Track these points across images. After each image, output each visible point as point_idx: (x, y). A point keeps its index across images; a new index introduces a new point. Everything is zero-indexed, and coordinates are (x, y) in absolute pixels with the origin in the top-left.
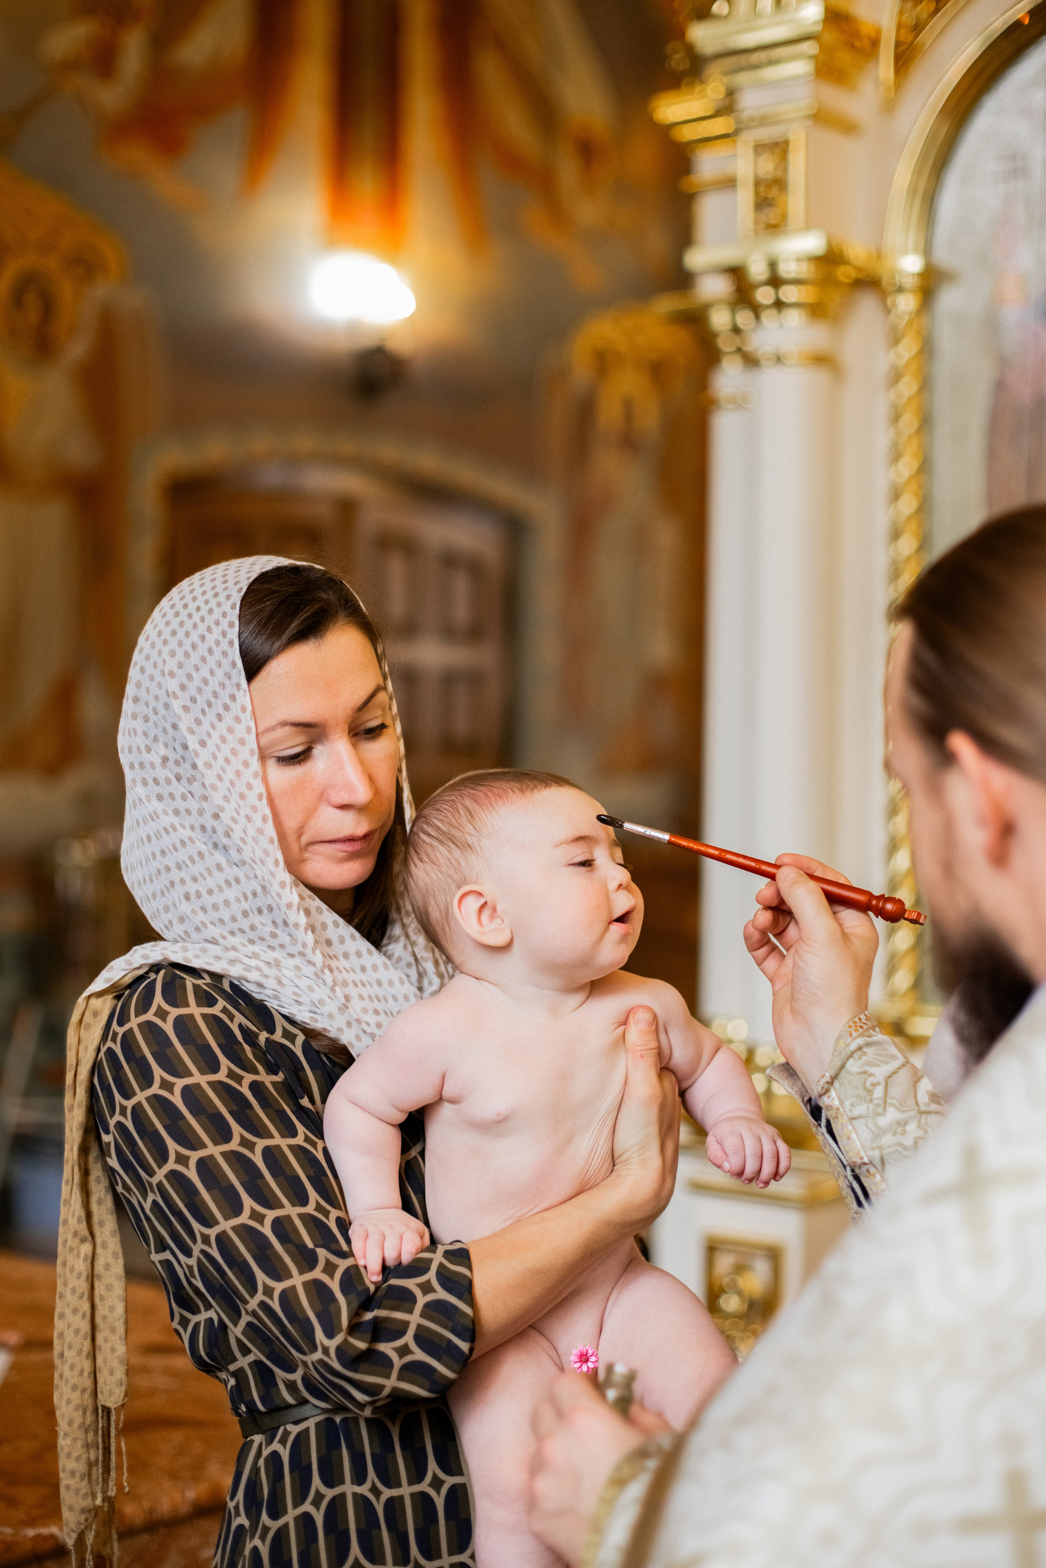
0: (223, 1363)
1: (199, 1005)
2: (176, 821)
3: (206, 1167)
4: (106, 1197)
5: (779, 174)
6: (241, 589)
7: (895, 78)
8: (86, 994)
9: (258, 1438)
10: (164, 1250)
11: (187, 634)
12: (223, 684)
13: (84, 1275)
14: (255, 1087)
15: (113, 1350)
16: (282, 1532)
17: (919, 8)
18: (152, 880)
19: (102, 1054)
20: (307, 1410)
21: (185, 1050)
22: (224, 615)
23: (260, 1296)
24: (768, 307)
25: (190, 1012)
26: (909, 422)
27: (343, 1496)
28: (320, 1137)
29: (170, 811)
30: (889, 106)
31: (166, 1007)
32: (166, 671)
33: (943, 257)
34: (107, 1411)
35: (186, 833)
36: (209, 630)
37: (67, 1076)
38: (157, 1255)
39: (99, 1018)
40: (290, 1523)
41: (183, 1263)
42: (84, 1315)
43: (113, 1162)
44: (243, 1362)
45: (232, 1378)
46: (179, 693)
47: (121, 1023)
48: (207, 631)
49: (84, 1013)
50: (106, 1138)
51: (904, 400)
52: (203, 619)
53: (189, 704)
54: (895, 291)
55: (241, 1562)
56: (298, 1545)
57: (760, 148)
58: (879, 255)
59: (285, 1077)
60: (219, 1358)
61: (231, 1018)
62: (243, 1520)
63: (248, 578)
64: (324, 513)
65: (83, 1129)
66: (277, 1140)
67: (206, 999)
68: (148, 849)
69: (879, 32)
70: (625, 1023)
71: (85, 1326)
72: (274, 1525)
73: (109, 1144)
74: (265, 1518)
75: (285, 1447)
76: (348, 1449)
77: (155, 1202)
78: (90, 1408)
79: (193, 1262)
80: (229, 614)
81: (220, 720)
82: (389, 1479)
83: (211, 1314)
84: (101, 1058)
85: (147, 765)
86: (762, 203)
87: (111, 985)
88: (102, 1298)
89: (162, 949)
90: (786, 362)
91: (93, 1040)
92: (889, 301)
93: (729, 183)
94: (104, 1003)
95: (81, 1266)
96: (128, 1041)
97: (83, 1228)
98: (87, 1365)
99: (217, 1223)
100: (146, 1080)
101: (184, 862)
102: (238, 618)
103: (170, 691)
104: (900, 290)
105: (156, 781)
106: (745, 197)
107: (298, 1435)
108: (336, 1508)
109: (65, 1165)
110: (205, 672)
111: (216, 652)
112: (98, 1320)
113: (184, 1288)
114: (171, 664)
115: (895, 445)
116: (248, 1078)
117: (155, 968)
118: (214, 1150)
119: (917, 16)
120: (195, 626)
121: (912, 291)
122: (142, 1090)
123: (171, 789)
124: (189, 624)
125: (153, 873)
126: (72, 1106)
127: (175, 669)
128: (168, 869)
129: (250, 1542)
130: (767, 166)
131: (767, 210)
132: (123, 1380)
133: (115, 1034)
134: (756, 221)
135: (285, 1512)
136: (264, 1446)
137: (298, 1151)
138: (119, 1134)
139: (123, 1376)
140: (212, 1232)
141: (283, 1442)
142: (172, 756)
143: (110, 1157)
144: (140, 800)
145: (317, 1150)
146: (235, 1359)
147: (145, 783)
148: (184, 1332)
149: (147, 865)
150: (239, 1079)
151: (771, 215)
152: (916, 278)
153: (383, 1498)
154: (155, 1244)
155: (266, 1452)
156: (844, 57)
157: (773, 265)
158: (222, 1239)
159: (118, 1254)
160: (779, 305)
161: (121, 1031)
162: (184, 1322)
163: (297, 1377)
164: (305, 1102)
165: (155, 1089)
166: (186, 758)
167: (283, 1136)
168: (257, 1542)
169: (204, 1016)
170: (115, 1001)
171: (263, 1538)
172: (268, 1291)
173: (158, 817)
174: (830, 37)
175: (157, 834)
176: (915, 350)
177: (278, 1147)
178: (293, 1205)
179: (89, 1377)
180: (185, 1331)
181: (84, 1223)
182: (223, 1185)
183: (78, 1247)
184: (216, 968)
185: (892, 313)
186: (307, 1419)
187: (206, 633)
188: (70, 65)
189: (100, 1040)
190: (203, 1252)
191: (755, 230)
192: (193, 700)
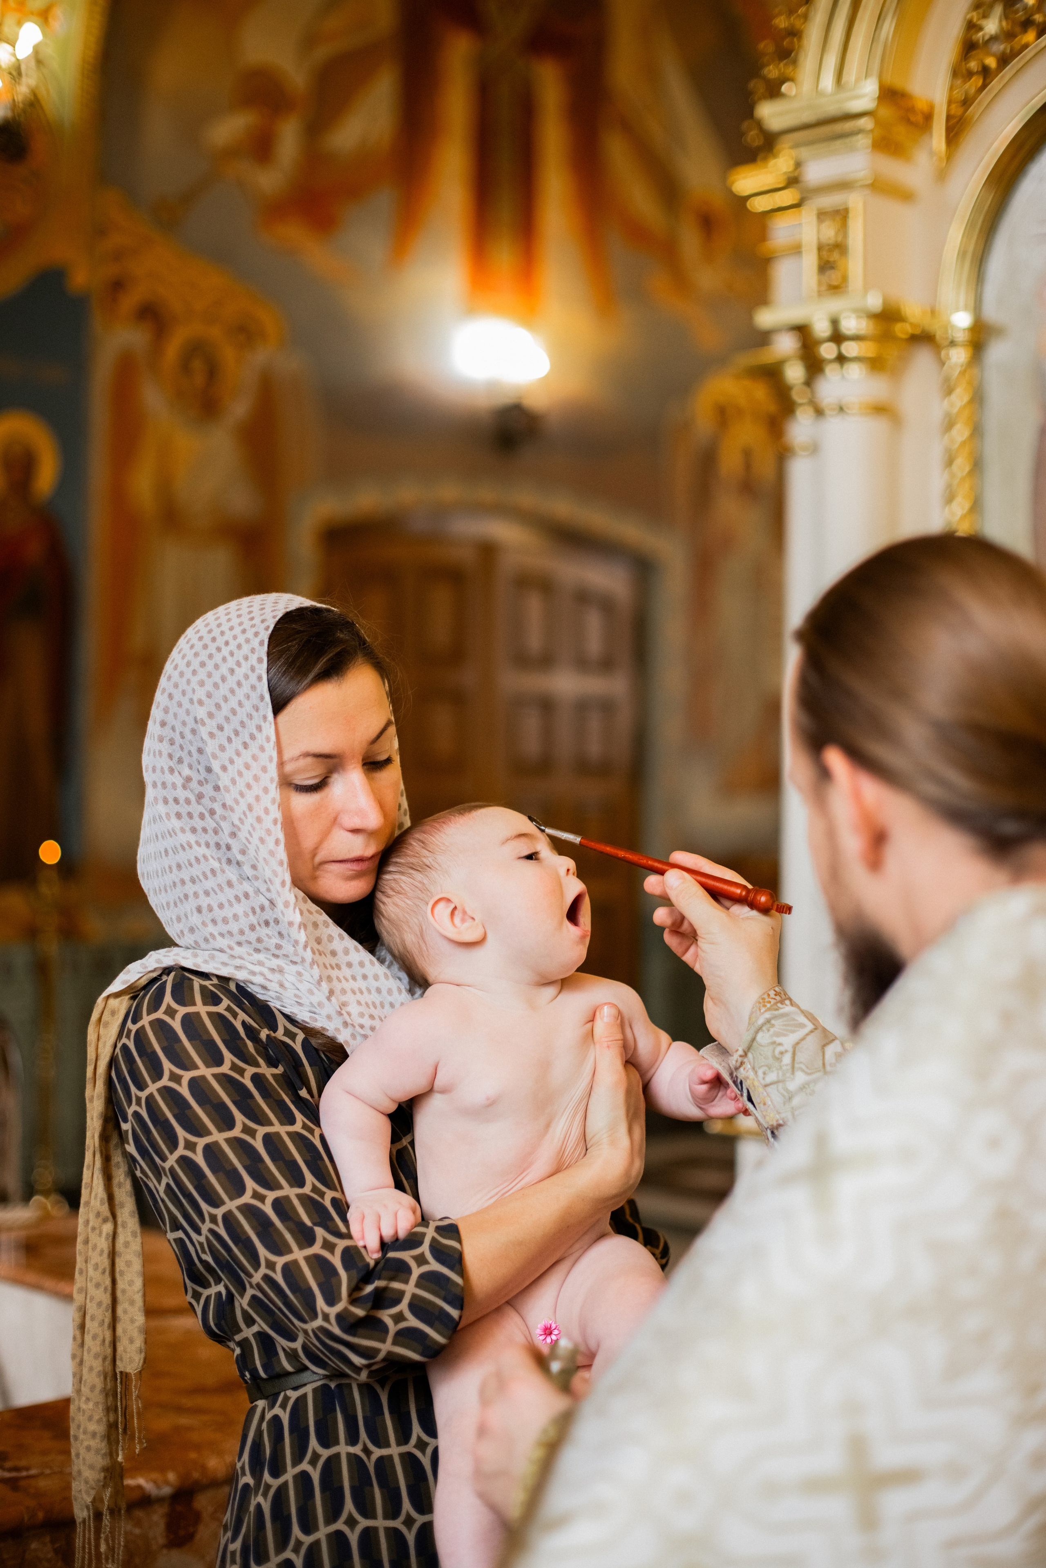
0: (229, 1333)
1: (205, 1003)
2: (192, 838)
3: (211, 1152)
4: (125, 1181)
5: (839, 239)
6: (268, 627)
7: (947, 149)
8: (105, 994)
9: (261, 1404)
10: (178, 1230)
11: (217, 667)
12: (251, 715)
13: (106, 1252)
14: (257, 1079)
15: (132, 1321)
16: (282, 1490)
17: (968, 84)
18: (166, 891)
19: (118, 1050)
20: (305, 1377)
21: (192, 1045)
22: (253, 651)
23: (263, 1270)
24: (831, 361)
25: (197, 1011)
26: (962, 465)
27: (337, 1456)
28: (318, 1126)
29: (187, 829)
30: (942, 175)
31: (175, 1006)
32: (195, 700)
33: (992, 313)
34: (125, 1376)
35: (201, 851)
36: (238, 664)
37: (88, 1070)
38: (172, 1233)
39: (116, 1017)
40: (289, 1481)
41: (194, 1240)
42: (106, 1289)
43: (131, 1148)
44: (248, 1333)
45: (238, 1347)
46: (207, 720)
47: (134, 1022)
48: (236, 665)
49: (103, 1012)
50: (125, 1126)
51: (956, 446)
52: (232, 654)
53: (215, 731)
54: (948, 346)
55: (247, 1518)
56: (297, 1501)
57: (822, 215)
58: (933, 312)
59: (285, 1071)
60: (226, 1328)
61: (235, 1015)
62: (248, 1479)
63: (274, 617)
64: (465, 556)
65: (103, 1118)
66: (277, 1128)
67: (211, 999)
68: (166, 862)
69: (932, 107)
70: (592, 1020)
71: (107, 1299)
72: (275, 1483)
73: (127, 1131)
74: (267, 1477)
75: (285, 1411)
76: (342, 1413)
77: (168, 1185)
78: (110, 1374)
79: (202, 1239)
80: (257, 650)
81: (245, 748)
82: (380, 1440)
83: (221, 1288)
84: (117, 1053)
85: (169, 786)
86: (825, 266)
87: (128, 987)
88: (122, 1273)
89: (175, 955)
90: (850, 412)
91: (110, 1037)
92: (943, 353)
93: (796, 250)
94: (121, 1003)
95: (103, 1244)
96: (140, 1038)
97: (105, 1209)
98: (108, 1335)
99: (223, 1203)
100: (157, 1072)
101: (198, 877)
102: (266, 654)
103: (198, 718)
104: (953, 343)
105: (176, 801)
106: (809, 261)
107: (297, 1400)
108: (331, 1467)
109: (86, 1152)
110: (233, 703)
111: (245, 685)
112: (119, 1294)
113: (195, 1265)
114: (201, 693)
115: (949, 486)
116: (250, 1071)
117: (167, 971)
118: (218, 1137)
119: (966, 92)
120: (224, 659)
121: (964, 345)
122: (154, 1082)
123: (190, 809)
124: (218, 658)
125: (168, 884)
126: (93, 1097)
127: (204, 698)
128: (183, 882)
129: (255, 1499)
130: (829, 232)
131: (828, 273)
132: (143, 1348)
133: (129, 1031)
134: (820, 283)
135: (285, 1471)
136: (266, 1411)
137: (296, 1137)
138: (136, 1123)
139: (143, 1344)
140: (219, 1212)
141: (283, 1406)
142: (195, 777)
143: (128, 1144)
144: (160, 817)
145: (314, 1136)
146: (239, 1330)
147: (166, 801)
148: (197, 1305)
149: (163, 876)
150: (241, 1072)
151: (834, 277)
152: (967, 332)
153: (374, 1457)
154: (170, 1223)
155: (268, 1416)
156: (900, 132)
157: (835, 322)
158: (228, 1218)
159: (136, 1233)
160: (841, 359)
161: (134, 1028)
162: (197, 1296)
163: (297, 1345)
164: (304, 1093)
165: (165, 1081)
166: (209, 780)
167: (282, 1123)
168: (260, 1499)
169: (209, 1014)
170: (131, 1002)
171: (265, 1495)
172: (271, 1265)
173: (175, 834)
174: (886, 112)
175: (174, 849)
176: (966, 399)
177: (277, 1134)
178: (292, 1186)
179: (110, 1346)
180: (198, 1303)
181: (106, 1205)
182: (227, 1169)
183: (100, 1227)
184: (224, 972)
185: (946, 365)
186: (305, 1385)
187: (235, 667)
188: (231, 153)
189: (116, 1036)
190: (211, 1231)
191: (819, 291)
192: (221, 728)
